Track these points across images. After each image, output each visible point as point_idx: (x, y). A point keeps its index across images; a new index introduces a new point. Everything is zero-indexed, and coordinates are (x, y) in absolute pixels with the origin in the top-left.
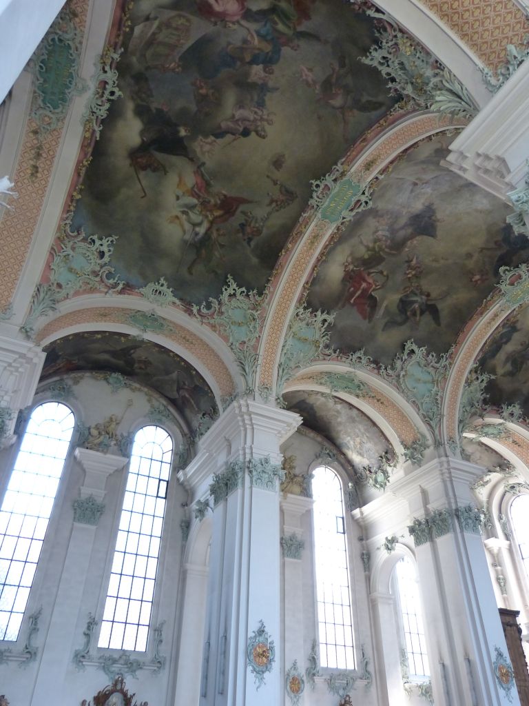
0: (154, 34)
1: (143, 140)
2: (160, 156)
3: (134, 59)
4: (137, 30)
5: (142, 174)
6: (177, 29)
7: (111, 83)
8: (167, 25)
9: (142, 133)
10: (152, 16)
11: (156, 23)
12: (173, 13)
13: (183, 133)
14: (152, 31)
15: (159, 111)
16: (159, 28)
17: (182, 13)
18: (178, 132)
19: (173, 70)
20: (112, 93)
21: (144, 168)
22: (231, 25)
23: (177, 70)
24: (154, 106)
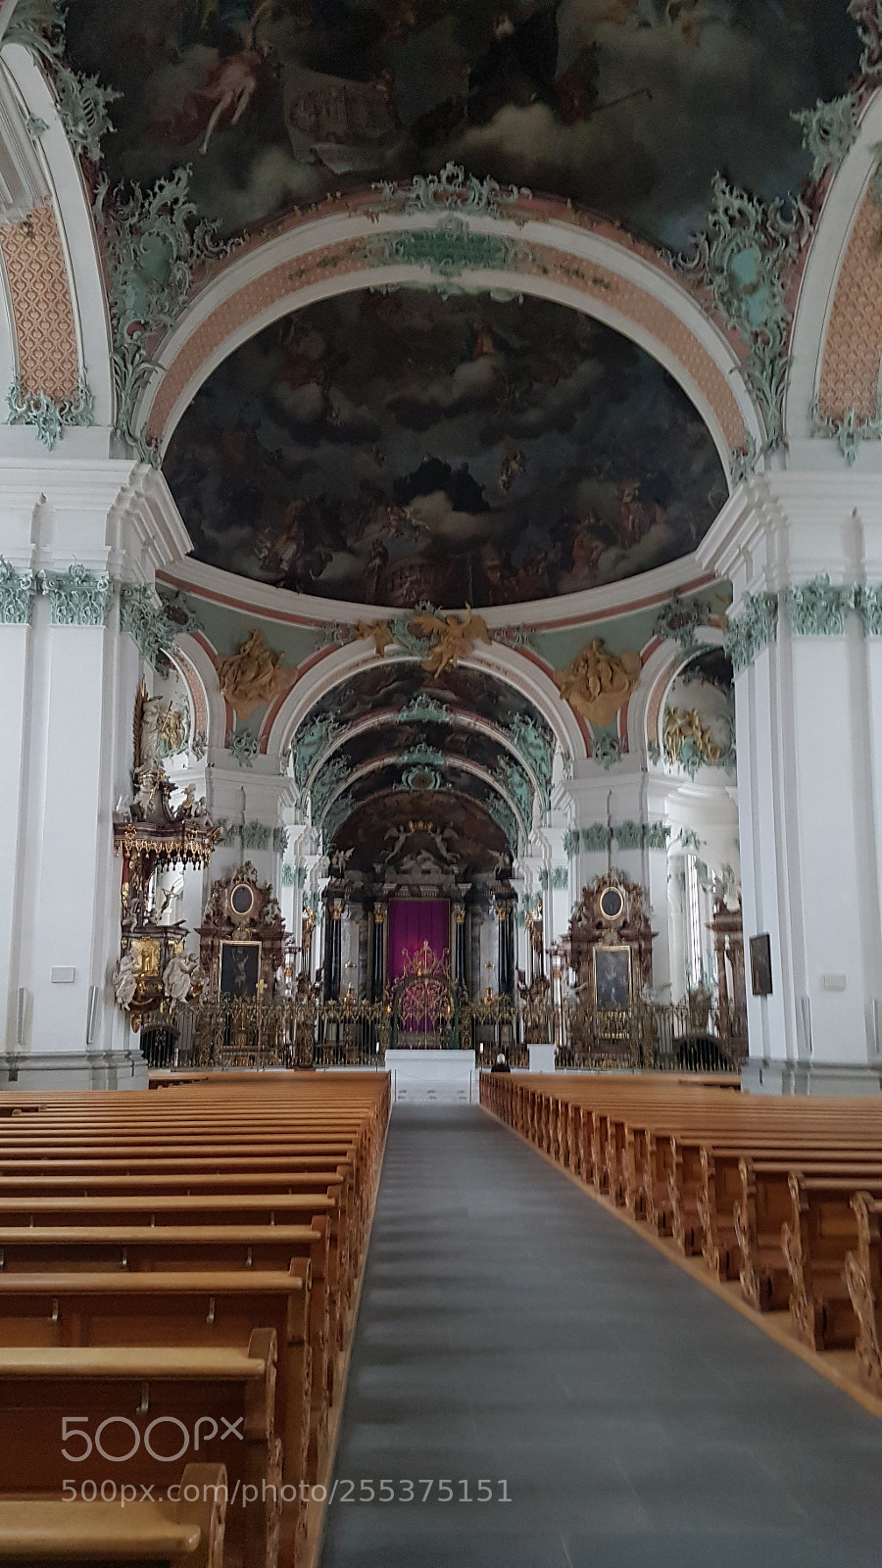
0: (339, 141)
1: (535, 101)
2: (563, 64)
3: (390, 153)
4: (340, 168)
5: (605, 97)
6: (317, 113)
7: (433, 187)
8: (317, 132)
9: (522, 104)
10: (312, 159)
11: (318, 146)
12: (292, 131)
13: (506, 27)
14: (334, 146)
15: (473, 80)
16: (327, 139)
17: (287, 119)
18: (506, 36)
19: (388, 84)
20: (451, 179)
21: (592, 93)
22: (266, 50)
23: (388, 77)
24: (465, 92)
